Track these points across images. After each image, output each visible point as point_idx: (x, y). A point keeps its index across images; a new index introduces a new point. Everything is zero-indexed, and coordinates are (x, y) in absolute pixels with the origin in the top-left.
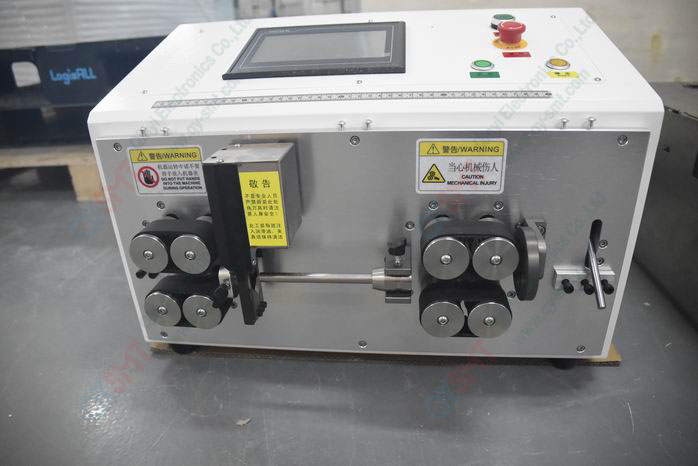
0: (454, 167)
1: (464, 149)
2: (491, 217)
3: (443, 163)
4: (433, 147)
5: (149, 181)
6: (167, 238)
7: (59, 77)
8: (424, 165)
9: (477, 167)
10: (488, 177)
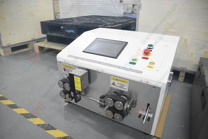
0: (118, 84)
1: (120, 80)
2: (126, 96)
3: (116, 82)
4: (114, 78)
5: (65, 70)
6: (64, 83)
7: (67, 31)
8: (112, 81)
9: (122, 85)
10: (124, 87)
